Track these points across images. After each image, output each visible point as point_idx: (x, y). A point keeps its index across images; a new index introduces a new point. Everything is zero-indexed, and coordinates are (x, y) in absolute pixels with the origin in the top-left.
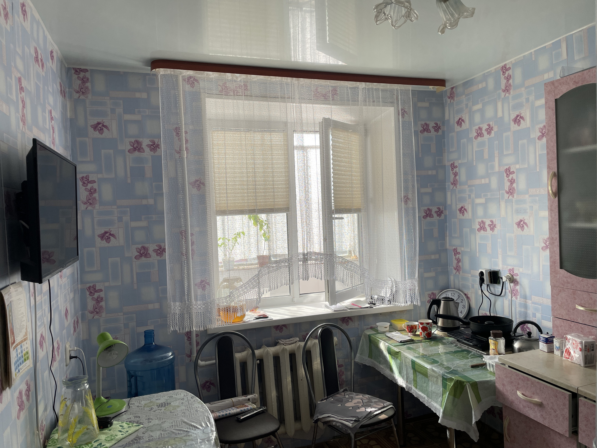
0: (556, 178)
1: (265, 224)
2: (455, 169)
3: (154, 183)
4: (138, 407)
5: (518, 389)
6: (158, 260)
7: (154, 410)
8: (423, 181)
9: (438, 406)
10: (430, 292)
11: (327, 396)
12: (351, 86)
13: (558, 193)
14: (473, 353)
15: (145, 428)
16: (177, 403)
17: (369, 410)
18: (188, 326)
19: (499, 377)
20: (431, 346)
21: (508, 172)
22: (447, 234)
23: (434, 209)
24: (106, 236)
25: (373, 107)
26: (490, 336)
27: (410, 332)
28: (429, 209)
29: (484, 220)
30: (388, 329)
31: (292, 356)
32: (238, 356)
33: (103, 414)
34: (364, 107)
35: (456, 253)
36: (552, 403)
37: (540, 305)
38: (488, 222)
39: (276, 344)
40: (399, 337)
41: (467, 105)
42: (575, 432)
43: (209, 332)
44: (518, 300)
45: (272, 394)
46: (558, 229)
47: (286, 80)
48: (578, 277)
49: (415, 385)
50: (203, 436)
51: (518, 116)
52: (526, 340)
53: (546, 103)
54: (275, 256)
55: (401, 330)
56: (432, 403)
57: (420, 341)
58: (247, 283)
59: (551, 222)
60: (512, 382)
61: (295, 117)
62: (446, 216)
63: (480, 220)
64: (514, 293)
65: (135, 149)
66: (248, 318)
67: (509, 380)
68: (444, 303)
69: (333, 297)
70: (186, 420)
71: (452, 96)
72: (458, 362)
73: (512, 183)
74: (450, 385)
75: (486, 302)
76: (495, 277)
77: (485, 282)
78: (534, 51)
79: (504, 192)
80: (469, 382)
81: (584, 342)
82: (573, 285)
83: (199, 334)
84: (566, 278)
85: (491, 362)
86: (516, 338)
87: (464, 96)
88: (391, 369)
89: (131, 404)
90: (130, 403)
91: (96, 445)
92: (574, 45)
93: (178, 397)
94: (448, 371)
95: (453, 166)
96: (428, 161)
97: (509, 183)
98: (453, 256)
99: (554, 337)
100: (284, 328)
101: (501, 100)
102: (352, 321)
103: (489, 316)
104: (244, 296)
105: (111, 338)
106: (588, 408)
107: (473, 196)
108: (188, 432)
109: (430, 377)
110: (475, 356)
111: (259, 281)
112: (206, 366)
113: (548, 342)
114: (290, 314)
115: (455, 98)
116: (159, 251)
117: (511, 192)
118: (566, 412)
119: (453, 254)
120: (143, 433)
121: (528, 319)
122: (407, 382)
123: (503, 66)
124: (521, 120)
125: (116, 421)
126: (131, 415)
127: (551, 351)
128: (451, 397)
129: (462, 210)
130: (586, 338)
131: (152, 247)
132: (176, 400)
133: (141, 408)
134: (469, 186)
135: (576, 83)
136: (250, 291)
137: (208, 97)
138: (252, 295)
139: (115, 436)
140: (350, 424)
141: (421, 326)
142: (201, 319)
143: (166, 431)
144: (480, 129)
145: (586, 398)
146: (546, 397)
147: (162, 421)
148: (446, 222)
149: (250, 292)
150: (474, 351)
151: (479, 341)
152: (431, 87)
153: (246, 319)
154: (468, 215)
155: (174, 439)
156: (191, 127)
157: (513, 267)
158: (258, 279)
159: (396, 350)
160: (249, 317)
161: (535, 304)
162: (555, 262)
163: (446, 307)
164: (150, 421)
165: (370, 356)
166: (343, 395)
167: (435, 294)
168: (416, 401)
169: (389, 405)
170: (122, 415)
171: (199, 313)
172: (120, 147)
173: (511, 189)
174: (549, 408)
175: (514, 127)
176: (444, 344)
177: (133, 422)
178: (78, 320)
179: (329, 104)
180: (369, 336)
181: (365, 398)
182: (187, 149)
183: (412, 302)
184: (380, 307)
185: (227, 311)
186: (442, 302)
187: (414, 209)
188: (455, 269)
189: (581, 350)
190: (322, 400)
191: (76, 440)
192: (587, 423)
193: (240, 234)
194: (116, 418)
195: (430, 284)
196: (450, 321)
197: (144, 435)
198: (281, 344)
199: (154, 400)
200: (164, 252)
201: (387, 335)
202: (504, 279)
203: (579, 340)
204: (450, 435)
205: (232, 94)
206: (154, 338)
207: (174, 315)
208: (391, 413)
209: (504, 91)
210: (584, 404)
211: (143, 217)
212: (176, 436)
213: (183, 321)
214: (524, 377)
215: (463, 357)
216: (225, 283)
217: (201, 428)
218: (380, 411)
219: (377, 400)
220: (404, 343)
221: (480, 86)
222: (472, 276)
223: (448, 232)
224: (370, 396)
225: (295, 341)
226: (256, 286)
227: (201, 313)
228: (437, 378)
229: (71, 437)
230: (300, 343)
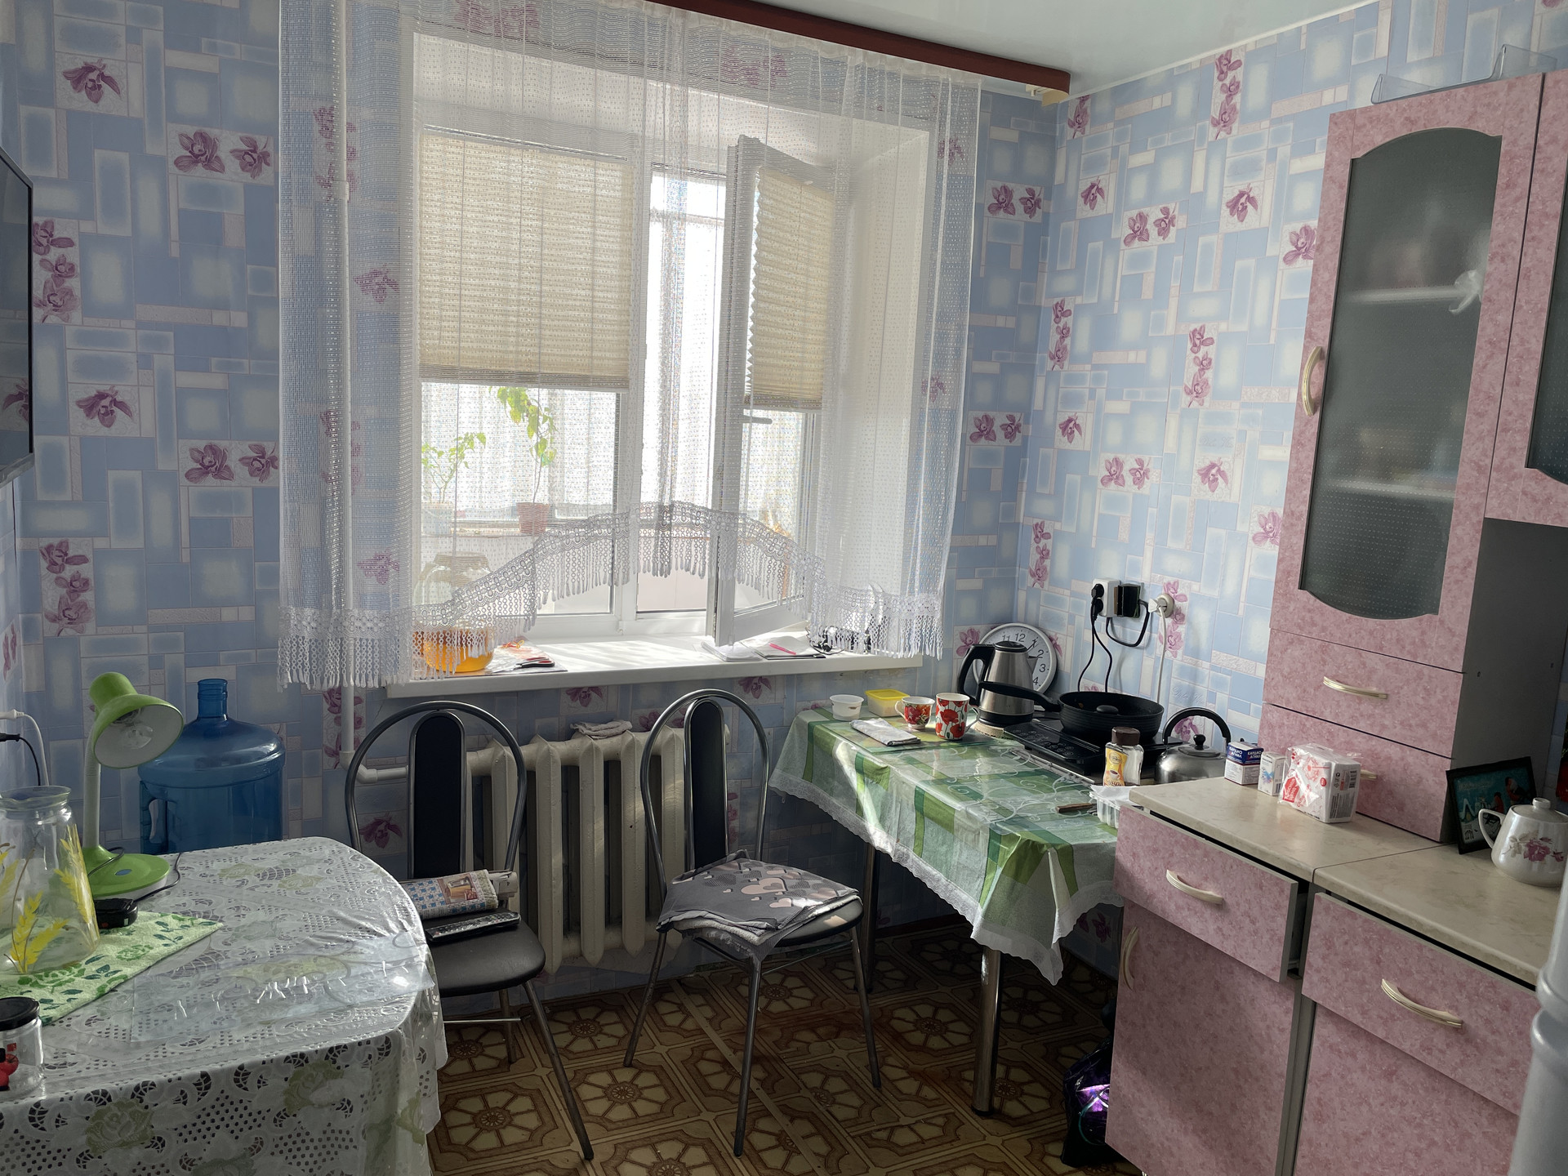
0: (1324, 364)
1: (545, 419)
2: (1064, 320)
3: (249, 267)
4: (203, 876)
5: (1169, 866)
6: (254, 489)
7: (250, 885)
8: (985, 342)
9: (971, 901)
10: (966, 629)
11: (696, 868)
12: (827, 56)
13: (1323, 402)
14: (1062, 779)
15: (230, 929)
16: (314, 870)
17: (801, 903)
18: (336, 672)
19: (1127, 838)
20: (963, 757)
21: (1199, 338)
22: (1022, 486)
23: (1000, 419)
24: (101, 406)
25: (880, 126)
26: (1110, 741)
27: (913, 721)
28: (986, 417)
29: (1121, 457)
30: (857, 711)
31: (612, 767)
32: (472, 760)
33: (110, 891)
34: (855, 121)
35: (1039, 535)
36: (1248, 902)
37: (1230, 673)
38: (1130, 463)
39: (569, 734)
40: (884, 732)
41: (1115, 150)
42: (1294, 971)
43: (392, 694)
44: (1178, 659)
45: (553, 859)
46: (1307, 492)
47: (649, 12)
48: (1338, 611)
49: (918, 849)
50: (396, 955)
51: (1241, 194)
52: (1190, 753)
53: (1328, 165)
54: (569, 508)
55: (890, 717)
56: (957, 891)
57: (937, 746)
58: (503, 571)
59: (1293, 473)
60: (1156, 851)
61: (667, 123)
62: (1025, 439)
63: (1111, 457)
64: (1170, 642)
65: (195, 159)
66: (500, 665)
67: (1150, 844)
68: (1002, 656)
69: (726, 625)
70: (342, 914)
71: (1078, 122)
72: (1027, 798)
73: (1203, 369)
74: (1008, 852)
75: (1100, 659)
76: (1129, 600)
77: (1105, 611)
78: (1308, 25)
79: (1181, 389)
80: (1054, 846)
81: (1334, 765)
82: (1324, 629)
83: (363, 697)
84: (1309, 611)
85: (1108, 801)
86: (1167, 748)
87: (1110, 125)
88: (859, 809)
89: (182, 868)
90: (180, 865)
91: (94, 969)
92: (1412, 21)
93: (315, 854)
94: (1005, 819)
95: (1060, 311)
96: (1000, 291)
97: (1197, 368)
98: (1033, 541)
99: (1262, 750)
100: (594, 695)
101: (1205, 146)
102: (770, 688)
103: (1101, 693)
104: (491, 604)
105: (132, 691)
106: (1334, 917)
107: (1101, 392)
108: (354, 943)
109: (958, 830)
110: (1067, 787)
111: (534, 567)
112: (382, 780)
113: (1247, 762)
114: (611, 660)
115: (1087, 127)
116: (257, 464)
117: (1197, 390)
118: (1280, 924)
119: (1033, 536)
120: (226, 944)
121: (1196, 705)
122: (898, 841)
123: (1222, 56)
124: (1250, 207)
125: (143, 910)
126: (187, 898)
127: (1251, 783)
128: (1008, 880)
129: (1069, 427)
130: (1340, 757)
131: (236, 452)
132: (310, 862)
133: (211, 879)
134: (1096, 367)
135: (1411, 121)
136: (509, 593)
137: (424, 31)
138: (512, 605)
139: (147, 949)
140: (753, 937)
141: (942, 709)
142: (373, 658)
143: (289, 939)
144: (1142, 218)
145: (1329, 893)
146: (1234, 889)
147: (275, 914)
148: (1025, 456)
149: (507, 597)
150: (1065, 774)
151: (1082, 752)
152: (1030, 88)
153: (494, 666)
154: (1082, 442)
155: (315, 960)
156: (366, 114)
157: (1175, 579)
158: (533, 563)
159: (878, 762)
160: (501, 661)
161: (1219, 670)
162: (1289, 573)
163: (1006, 666)
164: (243, 912)
165: (809, 774)
166: (735, 867)
167: (977, 634)
168: (915, 887)
169: (848, 893)
170: (160, 896)
171: (367, 640)
172: (151, 149)
173: (1198, 384)
174: (1238, 913)
175: (1229, 223)
176: (993, 754)
177: (194, 915)
178: (14, 638)
179: (763, 100)
180: (810, 727)
181: (792, 874)
182: (350, 175)
183: (922, 648)
184: (840, 656)
185: (445, 643)
186: (998, 653)
187: (953, 414)
188: (1033, 575)
189: (1325, 783)
190: (682, 878)
191: (37, 955)
192: (1327, 952)
193: (472, 438)
194: (144, 904)
195: (968, 608)
196: (1010, 698)
197: (226, 948)
198: (585, 735)
199: (247, 860)
200: (272, 469)
201: (855, 725)
202: (1152, 606)
203: (1322, 761)
204: (989, 968)
205: (491, 29)
206: (225, 701)
207: (297, 643)
208: (853, 912)
209: (1215, 123)
210: (1327, 909)
211: (214, 360)
212: (321, 953)
213: (324, 660)
214: (1187, 838)
215: (1040, 787)
216: (442, 568)
217: (387, 934)
218: (827, 908)
219: (819, 882)
220: (897, 746)
221: (1157, 103)
222: (1074, 594)
223: (1025, 481)
224: (802, 872)
225: (621, 729)
226: (526, 582)
227: (373, 640)
228: (977, 833)
229: (21, 948)
230: (634, 734)
